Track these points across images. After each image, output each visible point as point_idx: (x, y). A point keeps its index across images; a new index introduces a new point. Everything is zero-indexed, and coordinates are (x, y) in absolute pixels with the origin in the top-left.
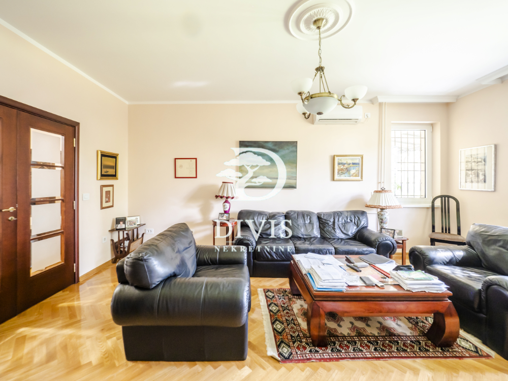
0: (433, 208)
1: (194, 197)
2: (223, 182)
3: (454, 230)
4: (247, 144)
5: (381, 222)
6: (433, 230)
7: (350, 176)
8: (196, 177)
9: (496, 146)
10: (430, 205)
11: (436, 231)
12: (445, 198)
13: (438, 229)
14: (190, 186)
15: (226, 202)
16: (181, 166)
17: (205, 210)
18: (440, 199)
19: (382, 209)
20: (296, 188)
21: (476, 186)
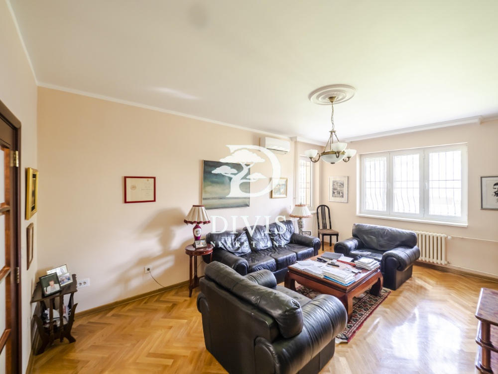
0: (317, 213)
1: (150, 226)
2: (194, 206)
3: (328, 227)
4: (211, 164)
5: (301, 227)
6: (319, 228)
7: (280, 194)
8: (155, 201)
9: (348, 177)
10: (316, 211)
11: (320, 228)
12: (323, 207)
13: (321, 227)
14: (146, 212)
15: (197, 227)
16: (134, 187)
17: (165, 239)
18: (320, 207)
19: (300, 218)
20: (249, 206)
21: (338, 199)
